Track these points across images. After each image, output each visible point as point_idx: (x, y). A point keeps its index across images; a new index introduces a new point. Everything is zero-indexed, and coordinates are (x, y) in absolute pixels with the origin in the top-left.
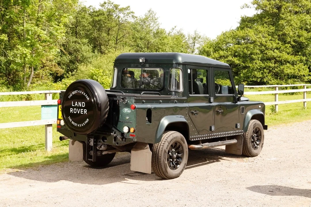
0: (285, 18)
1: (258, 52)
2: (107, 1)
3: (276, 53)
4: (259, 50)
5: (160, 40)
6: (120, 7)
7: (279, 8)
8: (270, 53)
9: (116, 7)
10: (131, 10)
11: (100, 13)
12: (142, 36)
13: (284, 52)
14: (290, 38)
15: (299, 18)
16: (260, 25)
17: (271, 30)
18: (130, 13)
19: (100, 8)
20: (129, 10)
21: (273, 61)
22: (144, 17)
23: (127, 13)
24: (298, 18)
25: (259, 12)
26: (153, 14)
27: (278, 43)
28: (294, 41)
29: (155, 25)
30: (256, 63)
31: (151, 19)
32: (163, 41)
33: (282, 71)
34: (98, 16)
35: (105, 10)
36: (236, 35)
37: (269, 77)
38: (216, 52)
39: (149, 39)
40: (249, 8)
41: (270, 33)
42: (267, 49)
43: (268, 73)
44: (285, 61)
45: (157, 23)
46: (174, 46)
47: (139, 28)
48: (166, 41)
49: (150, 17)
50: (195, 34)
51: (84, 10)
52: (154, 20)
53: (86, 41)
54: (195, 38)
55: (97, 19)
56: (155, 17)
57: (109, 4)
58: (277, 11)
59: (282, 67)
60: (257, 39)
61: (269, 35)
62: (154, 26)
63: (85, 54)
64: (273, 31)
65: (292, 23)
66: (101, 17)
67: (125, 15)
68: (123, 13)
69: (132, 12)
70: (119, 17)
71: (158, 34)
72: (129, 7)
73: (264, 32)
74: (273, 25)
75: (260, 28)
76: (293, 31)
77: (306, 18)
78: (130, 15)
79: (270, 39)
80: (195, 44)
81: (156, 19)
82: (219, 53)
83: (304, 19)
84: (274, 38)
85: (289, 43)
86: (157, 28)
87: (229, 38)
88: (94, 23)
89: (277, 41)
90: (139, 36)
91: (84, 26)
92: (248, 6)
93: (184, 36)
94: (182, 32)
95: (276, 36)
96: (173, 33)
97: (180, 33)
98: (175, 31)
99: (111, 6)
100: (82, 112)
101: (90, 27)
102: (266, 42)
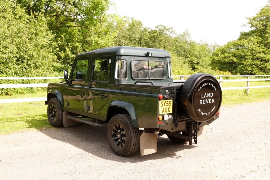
1: (250, 54)
2: (159, 25)
3: (262, 55)
4: (250, 53)
6: (166, 28)
7: (266, 26)
8: (258, 55)
9: (165, 28)
10: (173, 30)
11: (155, 32)
13: (267, 55)
16: (252, 37)
17: (259, 40)
19: (156, 29)
21: (260, 60)
22: (183, 34)
25: (253, 29)
27: (264, 49)
29: (189, 38)
30: (248, 61)
31: (187, 35)
32: (193, 48)
33: (266, 67)
34: (154, 33)
35: (158, 30)
36: (236, 44)
37: (256, 70)
38: (223, 54)
39: (185, 46)
40: (246, 27)
41: (259, 42)
42: (256, 52)
43: (256, 68)
44: (268, 60)
45: (190, 37)
46: (201, 50)
47: (179, 40)
48: (195, 48)
49: (186, 33)
50: (215, 44)
51: (145, 30)
52: (189, 35)
54: (215, 46)
55: (153, 35)
58: (264, 28)
59: (266, 64)
60: (249, 46)
61: (258, 43)
64: (261, 41)
66: (155, 34)
69: (174, 31)
70: (166, 34)
71: (191, 44)
72: (172, 28)
73: (254, 41)
74: (261, 37)
75: (252, 39)
79: (258, 46)
81: (190, 35)
82: (224, 55)
84: (261, 45)
86: (190, 40)
87: (231, 45)
88: (151, 38)
89: (263, 47)
90: (179, 45)
91: (145, 39)
92: (245, 25)
93: (208, 45)
94: (207, 43)
95: (263, 44)
96: (201, 43)
97: (205, 43)
98: (202, 42)
99: (162, 27)
100: (210, 102)
101: (149, 40)
102: (256, 48)
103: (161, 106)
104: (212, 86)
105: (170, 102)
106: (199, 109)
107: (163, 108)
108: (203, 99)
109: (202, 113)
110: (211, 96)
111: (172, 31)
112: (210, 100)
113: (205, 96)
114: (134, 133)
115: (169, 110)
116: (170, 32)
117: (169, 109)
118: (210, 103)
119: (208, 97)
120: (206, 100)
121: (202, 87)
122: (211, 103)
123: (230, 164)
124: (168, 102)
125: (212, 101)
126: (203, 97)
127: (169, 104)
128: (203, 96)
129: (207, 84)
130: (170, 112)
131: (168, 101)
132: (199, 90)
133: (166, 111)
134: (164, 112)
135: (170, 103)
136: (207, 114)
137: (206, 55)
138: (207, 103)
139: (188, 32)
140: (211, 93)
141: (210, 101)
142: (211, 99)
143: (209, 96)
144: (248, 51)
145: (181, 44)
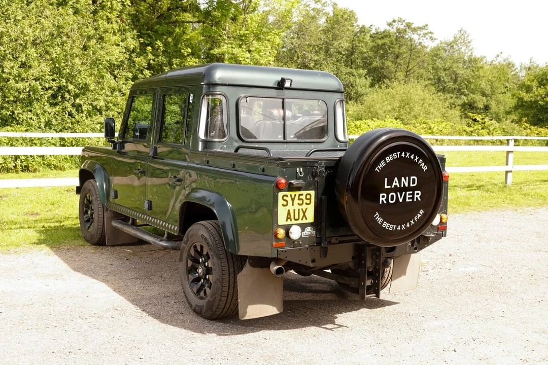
2: (396, 19)
5: (473, 71)
6: (413, 26)
9: (409, 25)
10: (429, 30)
11: (385, 35)
12: (446, 66)
18: (426, 34)
19: (388, 28)
20: (426, 30)
22: (452, 39)
23: (424, 34)
29: (467, 50)
31: (462, 41)
32: (477, 73)
34: (382, 38)
35: (393, 30)
38: (542, 87)
39: (456, 69)
45: (470, 48)
46: (494, 79)
47: (444, 54)
48: (481, 73)
49: (461, 38)
50: (530, 62)
51: (363, 30)
52: (466, 43)
53: (363, 72)
54: (530, 68)
55: (380, 42)
56: (468, 39)
57: (399, 23)
62: (466, 52)
63: (360, 89)
66: (386, 40)
68: (417, 34)
69: (430, 33)
70: (411, 40)
72: (427, 25)
78: (427, 36)
81: (469, 42)
86: (469, 54)
88: (376, 49)
90: (443, 66)
91: (362, 53)
93: (513, 66)
94: (511, 60)
96: (497, 62)
97: (507, 61)
98: (500, 59)
99: (402, 24)
100: (409, 198)
101: (371, 54)
103: (283, 205)
104: (416, 159)
105: (308, 197)
106: (377, 214)
107: (289, 211)
108: (388, 192)
109: (386, 225)
110: (412, 185)
111: (425, 34)
112: (409, 194)
113: (394, 184)
114: (231, 266)
115: (304, 216)
116: (420, 35)
117: (304, 213)
118: (407, 200)
119: (402, 186)
120: (398, 193)
121: (385, 161)
122: (411, 200)
123: (455, 351)
124: (301, 197)
125: (416, 196)
126: (389, 187)
127: (305, 201)
128: (390, 183)
129: (400, 154)
130: (306, 219)
131: (302, 195)
132: (378, 169)
133: (297, 217)
134: (290, 218)
135: (307, 199)
136: (401, 227)
137: (508, 88)
138: (401, 200)
139: (466, 36)
140: (412, 178)
141: (408, 196)
142: (411, 192)
143: (407, 185)
145: (448, 64)
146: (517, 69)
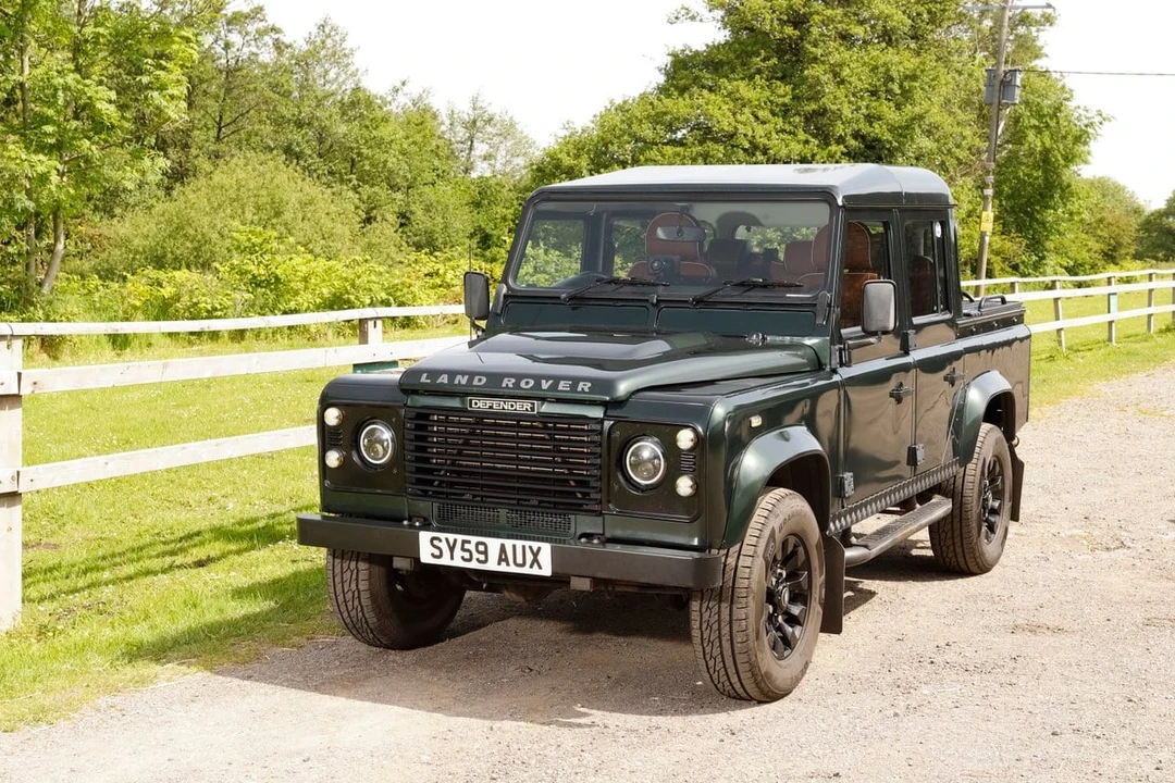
0: (822, 56)
5: (367, 127)
6: (228, 11)
7: (799, 24)
9: (215, 8)
10: (270, 22)
12: (303, 114)
14: (842, 127)
15: (866, 58)
16: (743, 79)
17: (779, 96)
18: (265, 32)
20: (262, 21)
22: (305, 47)
23: (257, 32)
24: (862, 58)
26: (337, 38)
27: (807, 142)
28: (857, 135)
29: (344, 76)
31: (330, 53)
32: (375, 133)
39: (328, 123)
40: (698, 23)
41: (777, 105)
45: (352, 68)
46: (414, 148)
48: (384, 132)
49: (327, 46)
50: (474, 109)
54: (474, 122)
56: (343, 46)
58: (797, 33)
60: (738, 126)
61: (774, 114)
62: (341, 80)
64: (787, 100)
65: (845, 74)
67: (247, 38)
68: (240, 33)
69: (273, 29)
70: (227, 46)
71: (357, 105)
72: (261, 9)
73: (757, 103)
74: (783, 80)
75: (745, 90)
76: (850, 102)
77: (888, 59)
78: (266, 38)
79: (777, 127)
80: (476, 144)
81: (345, 55)
83: (881, 62)
84: (790, 123)
85: (841, 140)
86: (350, 85)
87: (641, 121)
89: (802, 136)
90: (294, 115)
92: (693, 13)
93: (435, 116)
94: (428, 102)
95: (797, 119)
97: (420, 105)
98: (402, 99)
102: (768, 136)
111: (261, 33)
116: (247, 34)
137: (440, 171)
144: (733, 153)
145: (307, 109)
146: (443, 123)
